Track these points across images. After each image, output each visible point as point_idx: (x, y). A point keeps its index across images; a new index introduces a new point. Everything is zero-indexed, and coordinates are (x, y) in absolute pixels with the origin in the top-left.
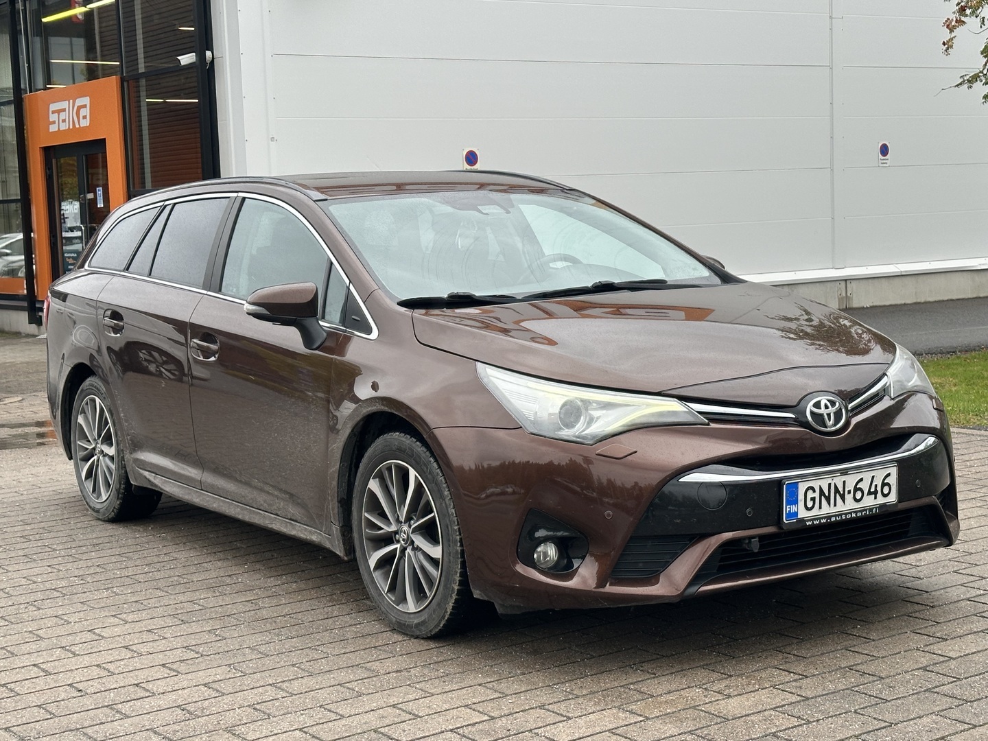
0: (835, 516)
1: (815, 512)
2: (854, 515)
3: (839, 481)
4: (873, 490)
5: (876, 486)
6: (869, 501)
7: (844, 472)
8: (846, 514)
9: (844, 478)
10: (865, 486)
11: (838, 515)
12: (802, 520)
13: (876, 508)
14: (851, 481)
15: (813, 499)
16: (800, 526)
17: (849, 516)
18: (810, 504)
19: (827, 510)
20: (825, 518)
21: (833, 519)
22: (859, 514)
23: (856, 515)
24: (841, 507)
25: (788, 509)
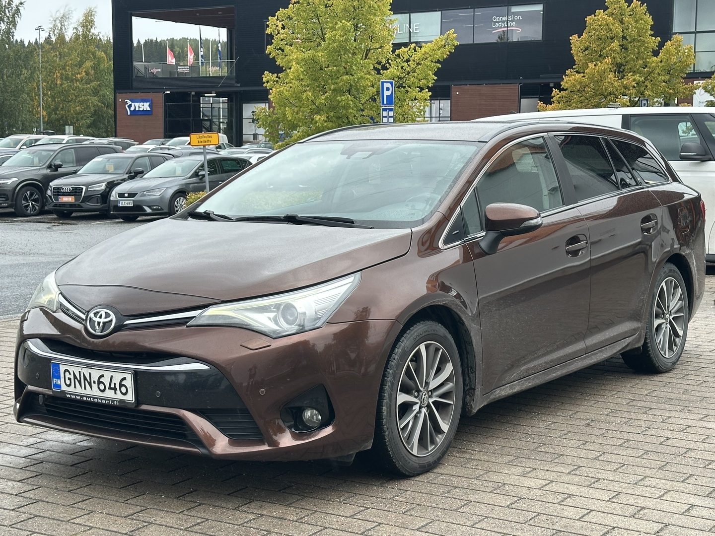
0: (87, 397)
1: (71, 389)
2: (100, 401)
3: (86, 372)
4: (112, 386)
5: (115, 384)
6: (109, 394)
7: (89, 366)
8: (94, 398)
9: (90, 370)
10: (106, 380)
11: (89, 397)
12: (64, 392)
13: (117, 401)
14: (95, 374)
15: (70, 379)
16: (62, 396)
17: (96, 400)
18: (68, 382)
19: (79, 390)
20: (79, 395)
21: (85, 399)
22: (104, 402)
23: (101, 401)
24: (88, 391)
25: (55, 381)
